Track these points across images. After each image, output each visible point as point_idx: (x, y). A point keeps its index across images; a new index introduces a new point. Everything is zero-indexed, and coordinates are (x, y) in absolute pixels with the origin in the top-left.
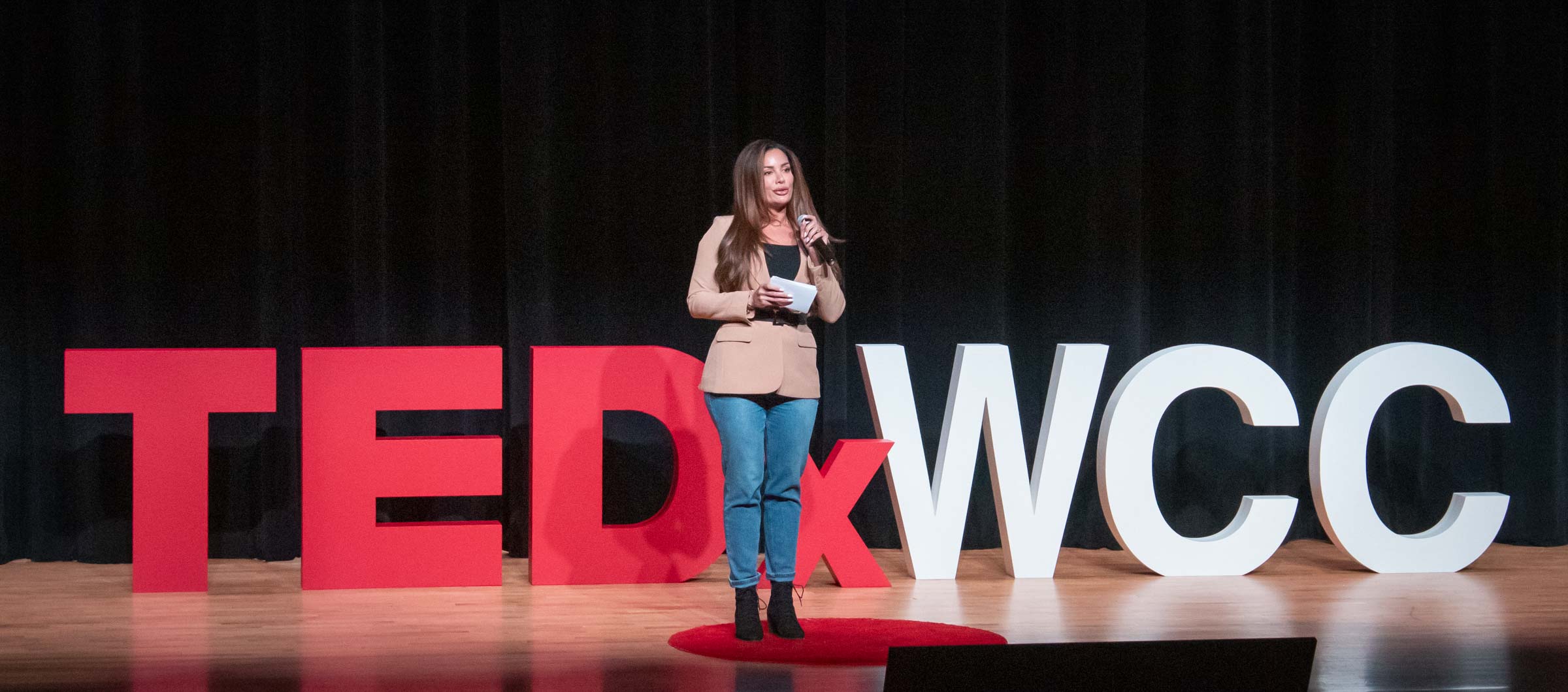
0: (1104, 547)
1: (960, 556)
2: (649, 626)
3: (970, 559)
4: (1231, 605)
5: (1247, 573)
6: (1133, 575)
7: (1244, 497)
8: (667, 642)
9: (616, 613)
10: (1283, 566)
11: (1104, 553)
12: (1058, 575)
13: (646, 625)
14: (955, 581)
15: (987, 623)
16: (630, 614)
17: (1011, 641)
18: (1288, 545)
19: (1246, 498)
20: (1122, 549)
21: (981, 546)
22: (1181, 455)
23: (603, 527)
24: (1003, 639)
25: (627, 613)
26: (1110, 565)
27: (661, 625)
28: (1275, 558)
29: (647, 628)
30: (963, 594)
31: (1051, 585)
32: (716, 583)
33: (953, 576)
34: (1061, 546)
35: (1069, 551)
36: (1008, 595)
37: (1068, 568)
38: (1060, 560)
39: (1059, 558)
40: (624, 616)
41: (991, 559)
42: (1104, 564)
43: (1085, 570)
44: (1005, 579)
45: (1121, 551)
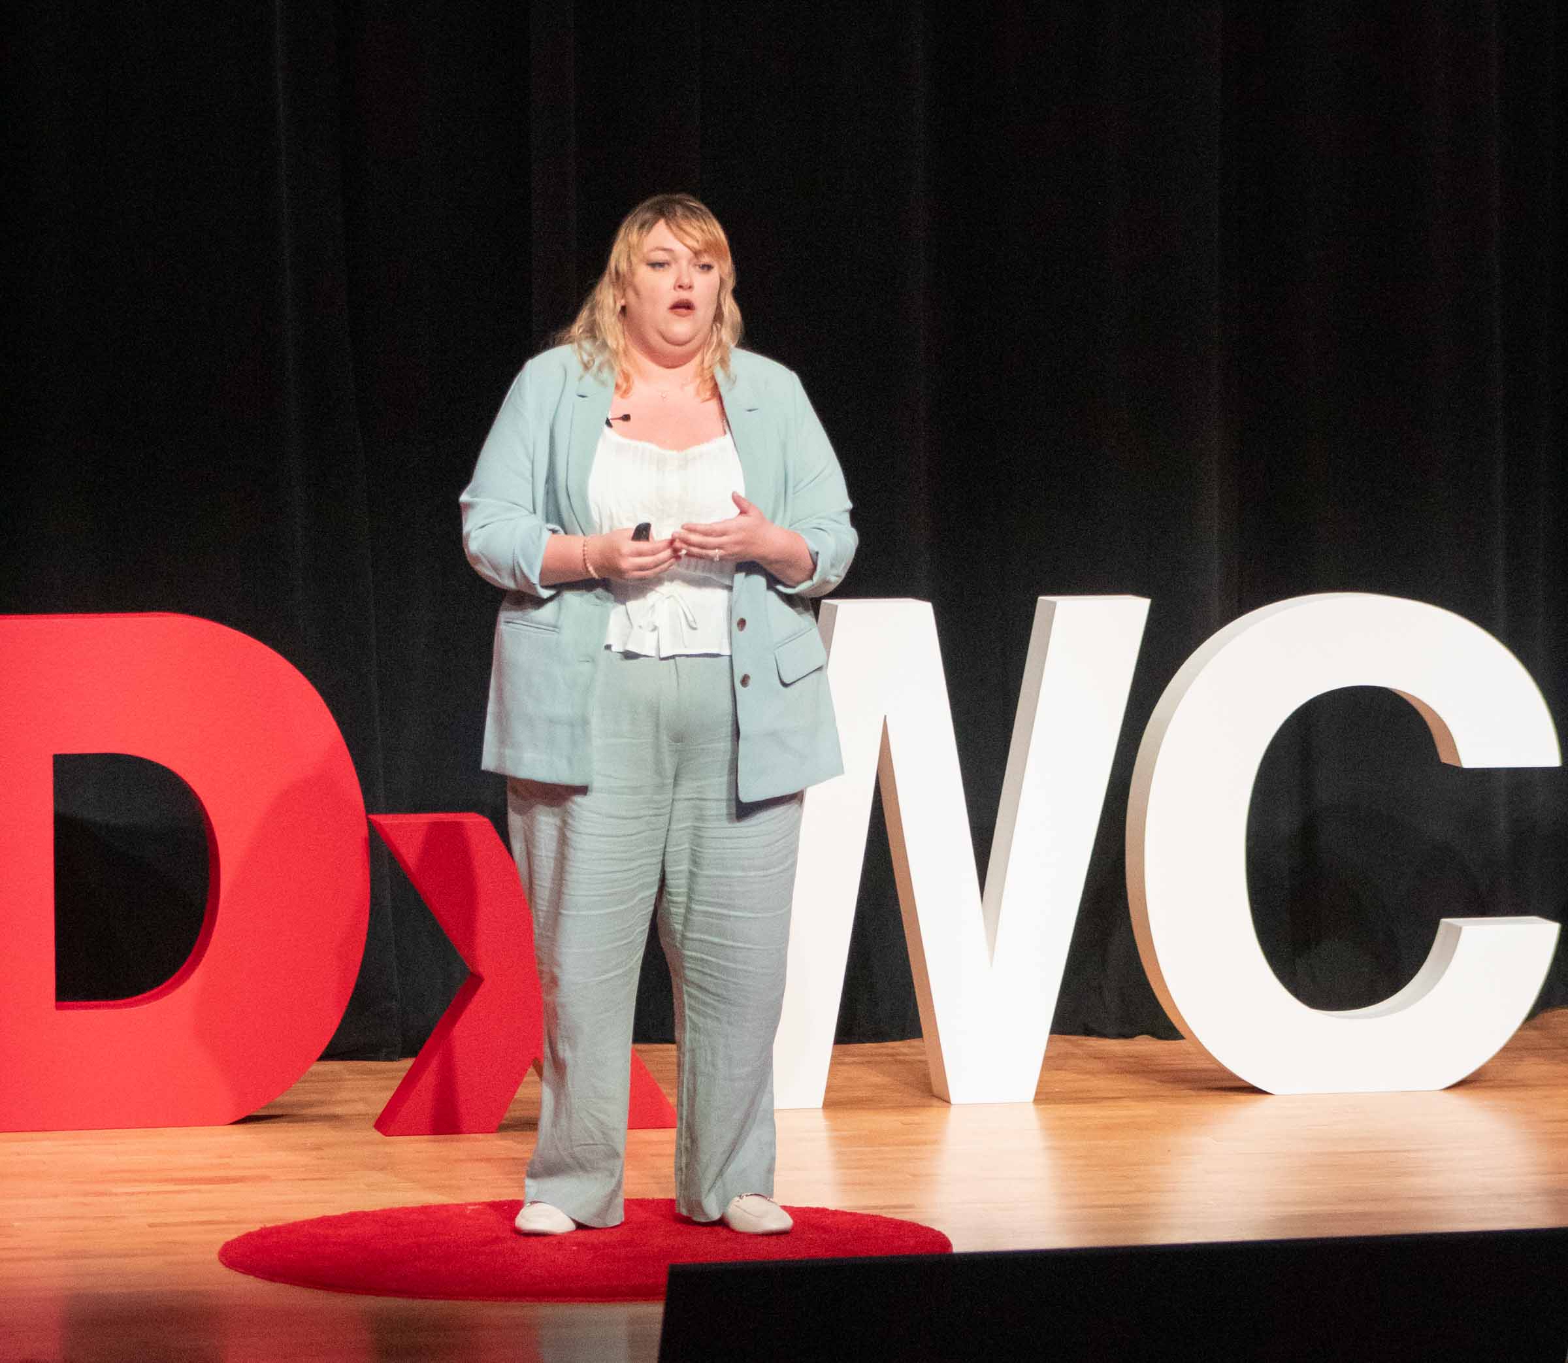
0: (1142, 1033)
1: (833, 1057)
2: (158, 1221)
3: (854, 1063)
4: (1413, 1155)
5: (1448, 1085)
6: (1204, 1093)
7: (1443, 920)
8: (214, 1256)
9: (86, 1194)
10: (1531, 1068)
11: (1144, 1045)
12: (1043, 1096)
13: (151, 1221)
14: (820, 1114)
15: (894, 1202)
16: (116, 1194)
17: (960, 1246)
18: (1537, 1021)
19: (1449, 924)
20: (1182, 1038)
21: (879, 1036)
22: (1308, 831)
23: (58, 1008)
24: (943, 1242)
25: (111, 1194)
26: (1158, 1072)
27: (177, 1220)
28: (1513, 1049)
29: (150, 1226)
30: (842, 1142)
31: (1030, 1118)
32: (308, 1126)
33: (820, 1105)
34: (1054, 1031)
35: (1069, 1043)
36: (935, 1142)
37: (1068, 1080)
38: (1051, 1062)
39: (1047, 1058)
40: (105, 1199)
41: (901, 1062)
42: (1143, 1069)
43: (1102, 1084)
44: (931, 1106)
45: (1181, 1041)
